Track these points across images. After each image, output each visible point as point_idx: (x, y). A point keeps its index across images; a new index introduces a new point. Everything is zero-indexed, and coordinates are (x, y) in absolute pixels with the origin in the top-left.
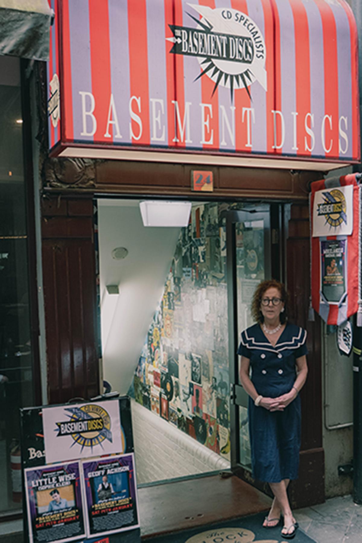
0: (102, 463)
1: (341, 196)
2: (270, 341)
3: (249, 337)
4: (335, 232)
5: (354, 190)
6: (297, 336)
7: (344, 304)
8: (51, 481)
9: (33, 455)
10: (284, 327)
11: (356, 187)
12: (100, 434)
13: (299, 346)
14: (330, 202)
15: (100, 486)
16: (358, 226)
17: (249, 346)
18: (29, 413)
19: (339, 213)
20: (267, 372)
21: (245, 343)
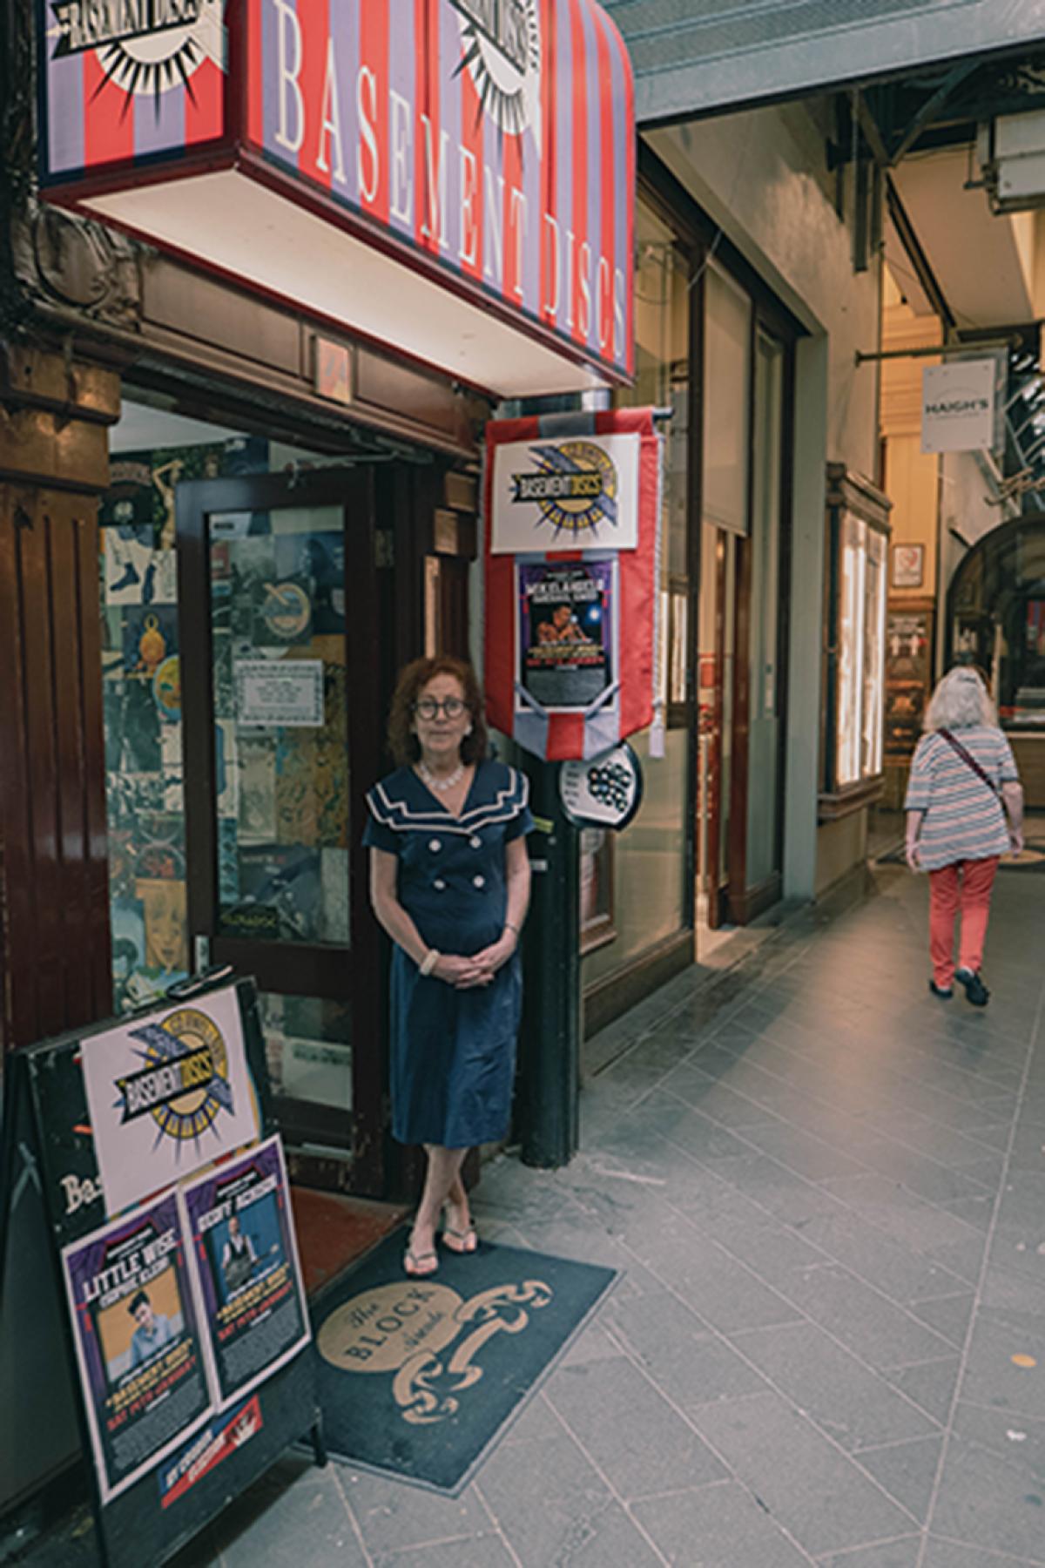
0: (221, 1181)
1: (599, 458)
2: (446, 804)
3: (392, 801)
4: (575, 541)
5: (644, 445)
6: (507, 788)
7: (607, 709)
8: (128, 1268)
9: (76, 1198)
10: (471, 771)
11: (648, 439)
12: (210, 1095)
13: (516, 812)
14: (558, 471)
15: (227, 1249)
16: (653, 529)
17: (397, 822)
18: (50, 1063)
19: (592, 497)
20: (448, 885)
21: (384, 816)
